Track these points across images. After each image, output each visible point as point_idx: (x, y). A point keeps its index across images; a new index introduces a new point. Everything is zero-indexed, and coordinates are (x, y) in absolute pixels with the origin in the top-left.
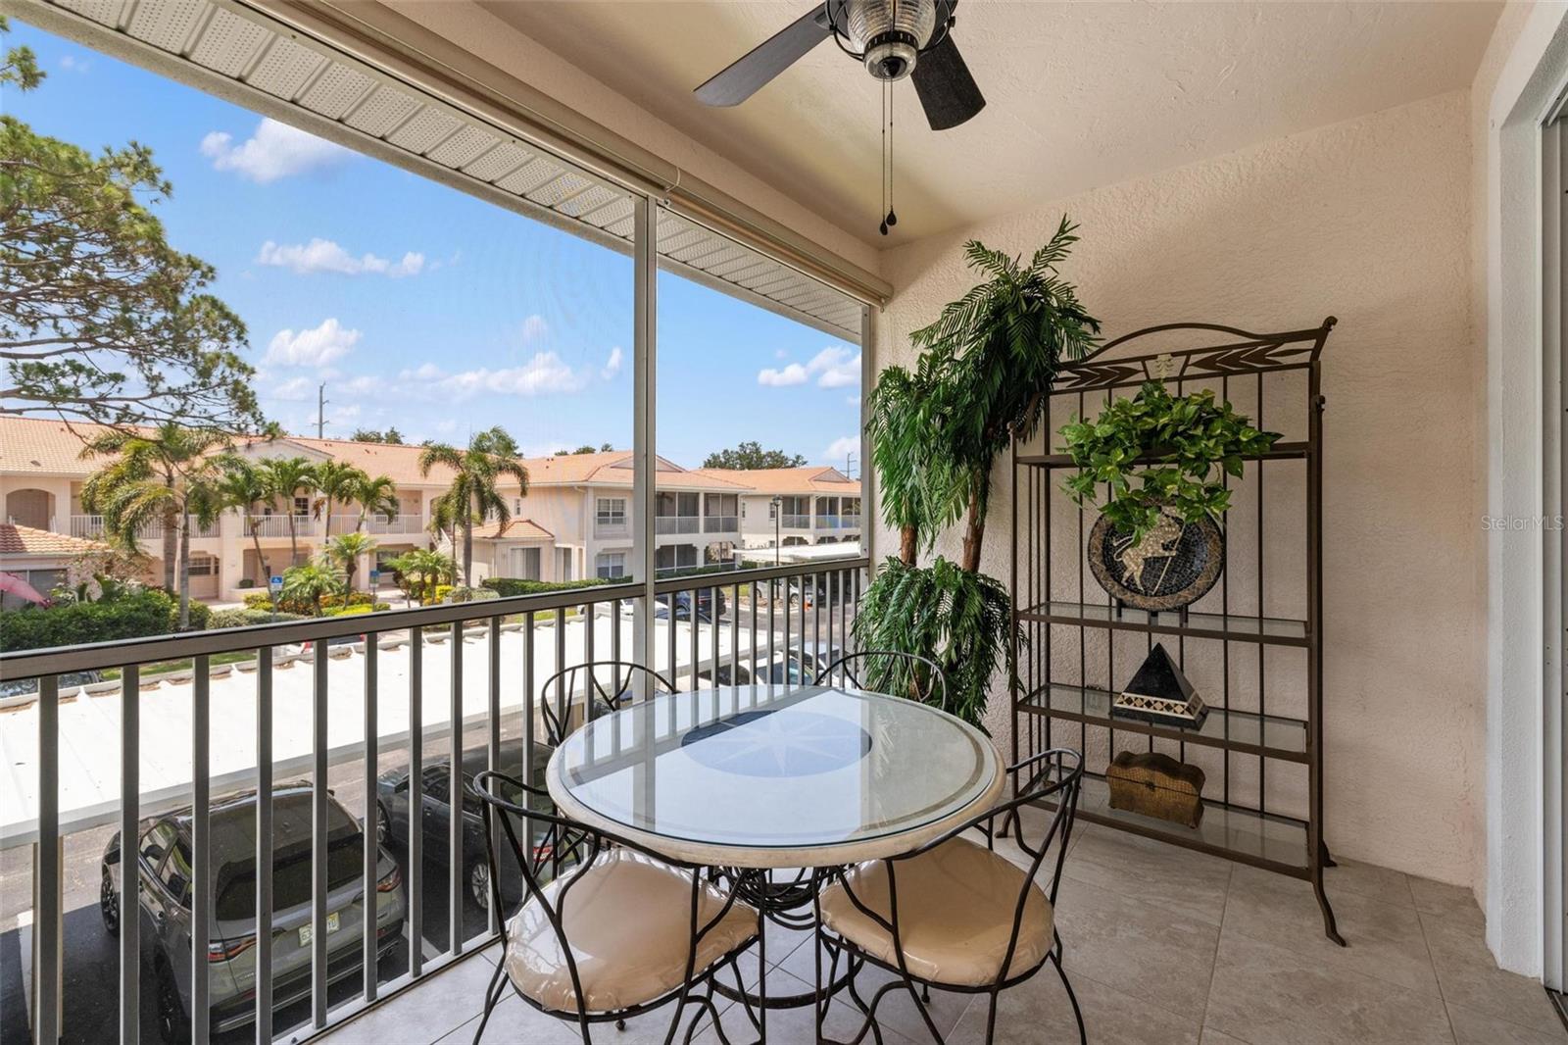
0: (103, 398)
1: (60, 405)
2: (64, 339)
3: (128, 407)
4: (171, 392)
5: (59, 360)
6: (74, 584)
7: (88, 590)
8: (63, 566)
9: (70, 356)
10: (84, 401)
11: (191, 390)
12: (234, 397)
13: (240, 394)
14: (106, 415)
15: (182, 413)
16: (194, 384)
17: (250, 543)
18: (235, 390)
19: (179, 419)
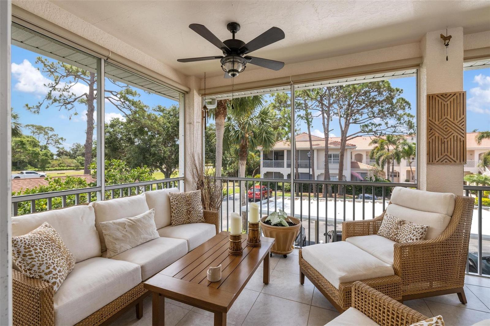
0: (377, 130)
1: (369, 133)
2: (370, 117)
3: (382, 132)
4: (392, 126)
5: (368, 122)
6: (369, 177)
7: (372, 178)
8: (367, 172)
9: (370, 121)
10: (373, 132)
11: (397, 125)
12: (408, 125)
13: (410, 124)
14: (377, 135)
15: (395, 132)
16: (398, 123)
17: (409, 168)
18: (409, 123)
19: (394, 134)
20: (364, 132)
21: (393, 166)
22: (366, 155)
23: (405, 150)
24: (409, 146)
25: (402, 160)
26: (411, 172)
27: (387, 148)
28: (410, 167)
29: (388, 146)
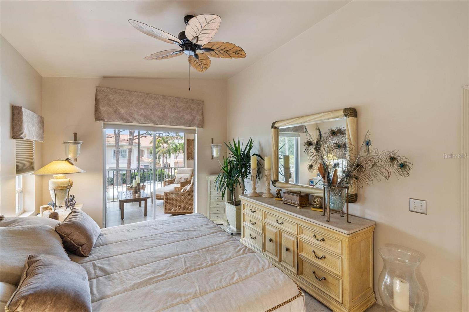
20: (148, 134)
21: (167, 159)
22: (147, 151)
23: (174, 148)
24: (175, 145)
25: (172, 154)
26: (177, 163)
27: (162, 146)
28: (176, 160)
29: (163, 145)
